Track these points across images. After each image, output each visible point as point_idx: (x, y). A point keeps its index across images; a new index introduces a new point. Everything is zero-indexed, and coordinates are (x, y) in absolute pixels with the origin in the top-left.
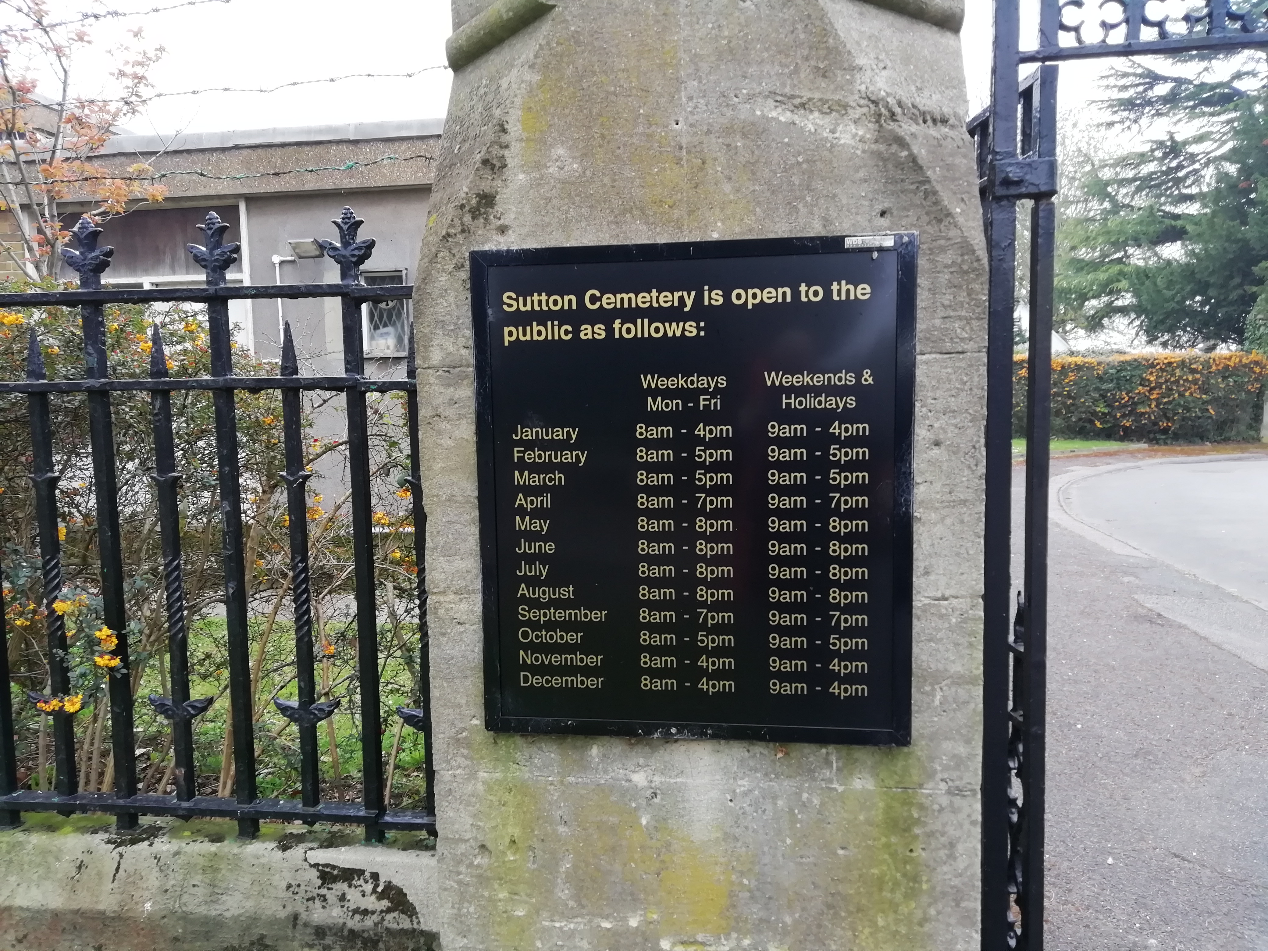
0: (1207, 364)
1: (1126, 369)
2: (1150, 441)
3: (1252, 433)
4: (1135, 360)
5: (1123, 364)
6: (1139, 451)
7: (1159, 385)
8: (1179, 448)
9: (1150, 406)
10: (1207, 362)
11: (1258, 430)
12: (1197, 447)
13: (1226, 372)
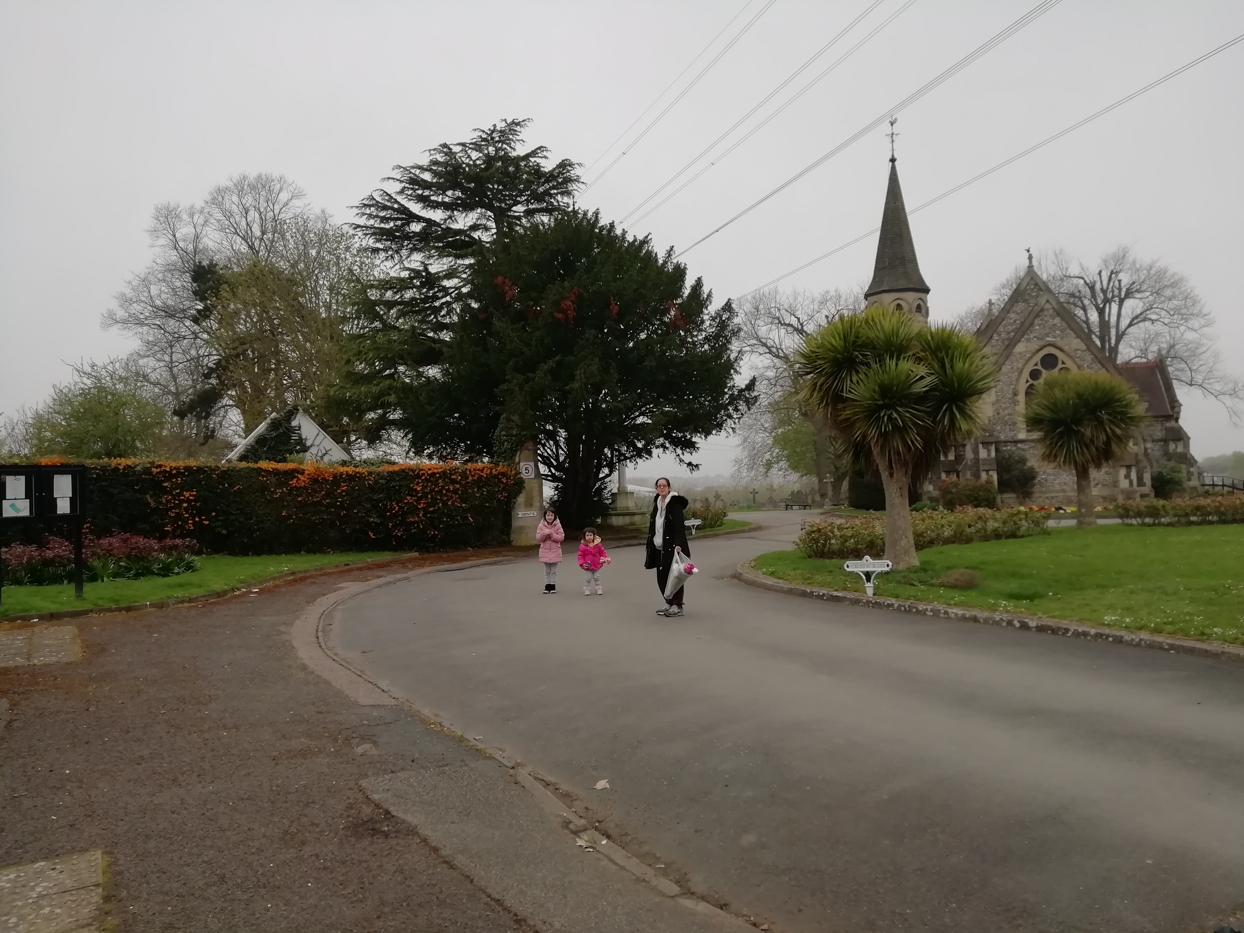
0: (464, 474)
1: (394, 480)
2: (420, 550)
3: (504, 537)
4: (403, 470)
5: (392, 475)
6: (410, 560)
7: (425, 495)
8: (445, 555)
9: (418, 515)
10: (464, 472)
11: (508, 535)
12: (460, 553)
13: (480, 482)
